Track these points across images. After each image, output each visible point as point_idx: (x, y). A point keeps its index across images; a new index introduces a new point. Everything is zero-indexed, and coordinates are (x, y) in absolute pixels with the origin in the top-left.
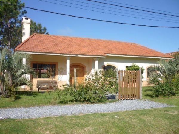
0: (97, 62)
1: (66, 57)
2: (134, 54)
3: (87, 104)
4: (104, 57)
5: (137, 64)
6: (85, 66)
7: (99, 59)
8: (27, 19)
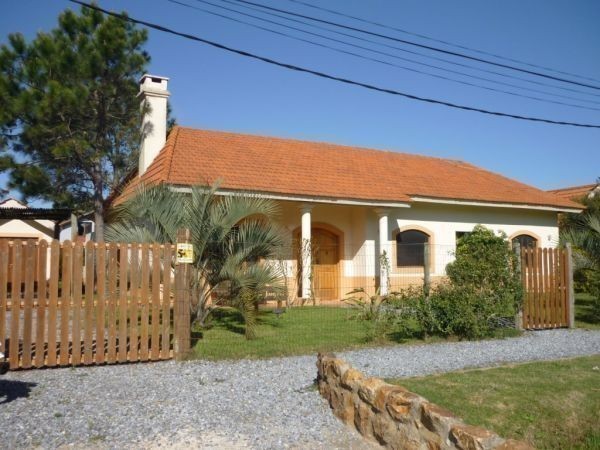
0: (384, 222)
1: (304, 205)
2: (481, 197)
3: (460, 340)
4: (407, 206)
5: (489, 227)
6: (340, 231)
7: (389, 211)
8: (159, 81)
